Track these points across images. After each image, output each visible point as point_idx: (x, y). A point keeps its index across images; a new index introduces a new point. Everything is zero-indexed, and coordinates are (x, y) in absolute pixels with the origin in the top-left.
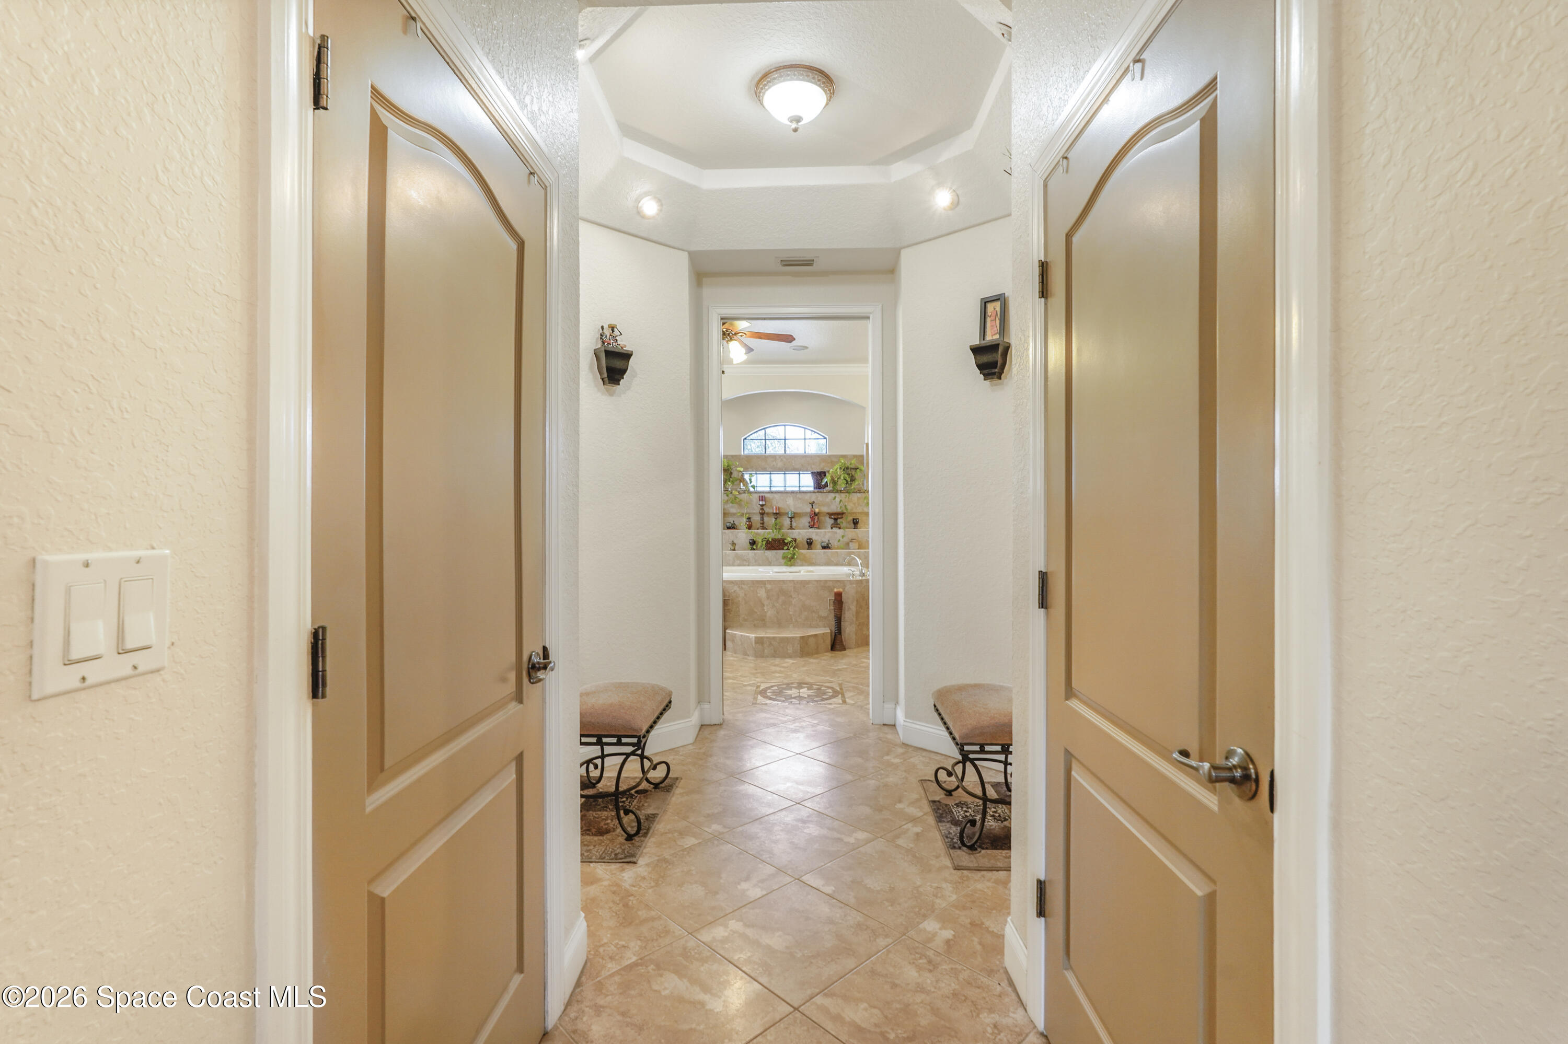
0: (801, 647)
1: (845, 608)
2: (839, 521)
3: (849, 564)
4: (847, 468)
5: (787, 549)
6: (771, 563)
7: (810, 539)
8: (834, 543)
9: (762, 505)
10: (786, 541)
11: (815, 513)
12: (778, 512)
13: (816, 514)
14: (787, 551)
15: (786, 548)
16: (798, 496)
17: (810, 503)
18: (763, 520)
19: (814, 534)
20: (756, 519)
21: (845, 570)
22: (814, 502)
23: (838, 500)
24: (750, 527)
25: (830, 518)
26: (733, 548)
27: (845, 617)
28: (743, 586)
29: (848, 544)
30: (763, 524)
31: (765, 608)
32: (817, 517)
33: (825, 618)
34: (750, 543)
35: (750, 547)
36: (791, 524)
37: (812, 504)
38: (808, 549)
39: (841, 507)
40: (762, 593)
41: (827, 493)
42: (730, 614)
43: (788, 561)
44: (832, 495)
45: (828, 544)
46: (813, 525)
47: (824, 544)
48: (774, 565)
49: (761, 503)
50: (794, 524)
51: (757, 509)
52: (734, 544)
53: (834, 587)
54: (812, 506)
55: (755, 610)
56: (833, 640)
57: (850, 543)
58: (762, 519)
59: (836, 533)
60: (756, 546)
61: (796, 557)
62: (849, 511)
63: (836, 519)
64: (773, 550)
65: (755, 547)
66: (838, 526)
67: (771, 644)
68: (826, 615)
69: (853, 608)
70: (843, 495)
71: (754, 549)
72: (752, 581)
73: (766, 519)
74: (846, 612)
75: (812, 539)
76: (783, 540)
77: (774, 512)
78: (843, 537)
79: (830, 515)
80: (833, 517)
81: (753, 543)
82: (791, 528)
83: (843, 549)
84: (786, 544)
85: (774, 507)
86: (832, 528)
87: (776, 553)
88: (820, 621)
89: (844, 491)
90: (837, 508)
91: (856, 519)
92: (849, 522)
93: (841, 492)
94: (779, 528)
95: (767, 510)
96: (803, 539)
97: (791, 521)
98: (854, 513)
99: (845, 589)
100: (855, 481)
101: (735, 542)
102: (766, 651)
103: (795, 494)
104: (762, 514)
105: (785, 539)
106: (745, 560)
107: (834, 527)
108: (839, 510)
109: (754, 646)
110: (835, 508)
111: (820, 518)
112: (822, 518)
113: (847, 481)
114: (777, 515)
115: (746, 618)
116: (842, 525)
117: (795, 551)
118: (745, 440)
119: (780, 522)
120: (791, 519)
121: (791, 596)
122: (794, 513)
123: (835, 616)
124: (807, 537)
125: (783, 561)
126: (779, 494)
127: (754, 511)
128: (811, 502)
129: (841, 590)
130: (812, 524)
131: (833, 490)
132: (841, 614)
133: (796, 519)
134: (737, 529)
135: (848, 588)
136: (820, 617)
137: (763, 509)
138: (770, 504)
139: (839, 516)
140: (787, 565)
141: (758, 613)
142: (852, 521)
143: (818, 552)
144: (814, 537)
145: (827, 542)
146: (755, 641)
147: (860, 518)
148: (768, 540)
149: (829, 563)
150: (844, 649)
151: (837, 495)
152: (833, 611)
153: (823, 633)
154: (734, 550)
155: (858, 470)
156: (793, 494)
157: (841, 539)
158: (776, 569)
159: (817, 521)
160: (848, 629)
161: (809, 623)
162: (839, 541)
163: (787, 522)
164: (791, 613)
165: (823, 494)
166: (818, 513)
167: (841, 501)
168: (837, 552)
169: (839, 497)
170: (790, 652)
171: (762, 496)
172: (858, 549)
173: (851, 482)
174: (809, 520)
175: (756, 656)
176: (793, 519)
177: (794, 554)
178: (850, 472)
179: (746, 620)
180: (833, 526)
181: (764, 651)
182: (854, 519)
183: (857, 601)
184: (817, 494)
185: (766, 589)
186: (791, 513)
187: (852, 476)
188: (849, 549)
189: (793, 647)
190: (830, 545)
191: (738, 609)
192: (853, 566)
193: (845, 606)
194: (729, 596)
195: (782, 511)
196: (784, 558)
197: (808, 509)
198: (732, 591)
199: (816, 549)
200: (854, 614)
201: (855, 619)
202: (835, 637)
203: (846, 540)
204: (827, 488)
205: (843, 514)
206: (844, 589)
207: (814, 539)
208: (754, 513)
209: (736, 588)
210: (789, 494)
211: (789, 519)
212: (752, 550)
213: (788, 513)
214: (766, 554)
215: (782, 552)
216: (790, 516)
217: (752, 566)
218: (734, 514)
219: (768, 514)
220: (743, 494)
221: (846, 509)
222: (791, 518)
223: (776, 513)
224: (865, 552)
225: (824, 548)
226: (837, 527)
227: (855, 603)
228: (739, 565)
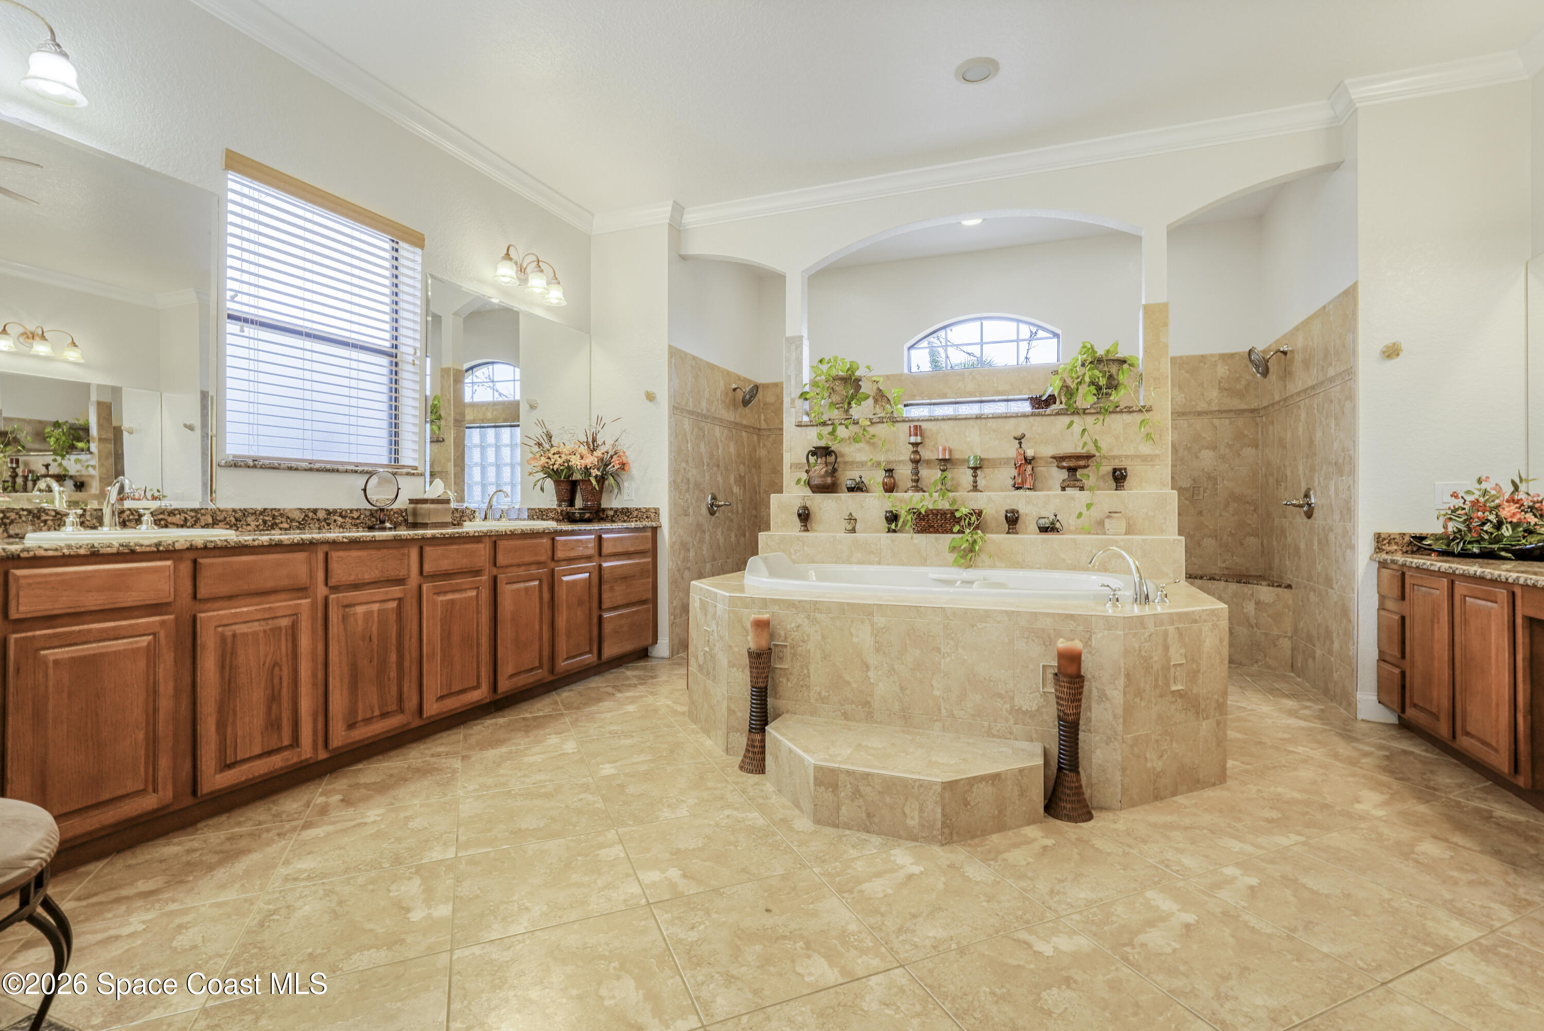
0: (944, 815)
1: (1090, 691)
2: (1079, 473)
3: (1104, 568)
4: (1100, 361)
5: (959, 532)
6: (926, 560)
7: (1013, 511)
8: (1067, 520)
9: (916, 445)
10: (958, 515)
11: (1026, 459)
12: (947, 457)
13: (1028, 461)
14: (960, 535)
15: (956, 528)
16: (989, 425)
17: (1015, 438)
18: (917, 474)
19: (1022, 502)
20: (904, 473)
21: (1093, 581)
22: (1023, 436)
23: (1077, 428)
24: (890, 488)
25: (1058, 467)
26: (850, 527)
27: (1089, 720)
28: (817, 615)
29: (1101, 523)
30: (917, 481)
31: (871, 674)
32: (1030, 467)
33: (1031, 715)
34: (887, 518)
35: (884, 524)
36: (975, 482)
37: (1020, 439)
38: (1008, 533)
39: (1085, 444)
40: (863, 636)
41: (1052, 417)
42: (788, 680)
43: (961, 557)
44: (1066, 420)
45: (1052, 523)
46: (1023, 483)
47: (1044, 522)
48: (931, 565)
49: (913, 439)
50: (981, 482)
51: (906, 453)
52: (851, 519)
53: (1059, 635)
54: (1020, 443)
55: (847, 677)
56: (1052, 783)
57: (1107, 521)
58: (916, 472)
59: (1073, 499)
60: (896, 526)
61: (977, 548)
62: (1103, 452)
63: (1072, 470)
64: (931, 532)
65: (893, 526)
66: (1078, 484)
67: (858, 791)
68: (1035, 707)
69: (1116, 695)
70: (1090, 420)
71: (894, 531)
72: (841, 604)
73: (924, 472)
74: (1094, 705)
75: (1018, 512)
76: (952, 513)
77: (940, 457)
78: (1089, 506)
79: (1059, 459)
80: (1065, 464)
81: (892, 517)
82: (975, 488)
83: (1089, 533)
84: (958, 521)
85: (940, 448)
86: (1063, 489)
87: (936, 539)
88: (1015, 724)
89: (1093, 411)
90: (1076, 446)
91: (1120, 470)
92: (1103, 477)
93: (1084, 413)
94: (946, 487)
95: (926, 454)
96: (997, 511)
97: (975, 476)
98: (1114, 457)
99: (1090, 639)
100: (1120, 387)
101: (855, 515)
102: (844, 809)
103: (983, 421)
104: (916, 462)
105: (957, 510)
106: (872, 553)
107: (1068, 486)
108: (1079, 450)
109: (812, 788)
110: (1072, 445)
111: (1037, 470)
112: (1041, 469)
113: (1099, 388)
114: (946, 463)
115: (824, 693)
116: (1086, 483)
117: (975, 536)
118: (913, 352)
119: (952, 479)
120: (975, 472)
121: (938, 650)
122: (981, 460)
123: (1060, 718)
124: (1008, 508)
125: (952, 557)
126: (951, 422)
127: (902, 458)
128: (1018, 434)
129: (1077, 645)
130: (1020, 481)
131: (1067, 410)
132: (1078, 714)
133: (987, 471)
134: (867, 491)
135: (1100, 638)
136: (1016, 712)
137: (916, 452)
138: (932, 443)
139: (1082, 463)
140: (960, 566)
141: (855, 686)
142: (1111, 474)
143: (1029, 537)
144: (1023, 509)
145: (1052, 517)
146: (816, 778)
147: (1129, 468)
148: (920, 513)
149: (1052, 565)
150: (1088, 817)
151: (1076, 418)
152: (1053, 700)
153: (1021, 771)
154: (853, 530)
155: (1125, 366)
156: (978, 421)
157: (1085, 512)
158: (934, 573)
159: (1032, 475)
160: (1098, 751)
161: (986, 724)
162: (1080, 515)
163: (964, 476)
164: (937, 693)
165: (1045, 418)
166: (1034, 458)
167: (1084, 430)
168: (1074, 539)
169: (1079, 423)
170: (913, 822)
171: (916, 427)
172: (1126, 534)
173: (1109, 391)
174: (1014, 472)
175: (818, 821)
176: (979, 472)
177: (975, 541)
178: (1106, 369)
179: (823, 700)
180: (1065, 484)
181: (838, 809)
182: (1115, 470)
183: (1127, 676)
184: (1031, 419)
185: (872, 626)
186: (975, 457)
187: (1111, 377)
188: (1105, 534)
189: (921, 810)
190: (1058, 525)
191: (806, 671)
192: (1115, 572)
193: (1091, 688)
194: (786, 638)
195: (957, 456)
196: (953, 549)
197: (1011, 451)
198: (793, 625)
199: (1026, 533)
200: (1120, 711)
201: (1120, 728)
202: (1058, 777)
203: (1096, 513)
204: (1053, 407)
205: (1089, 457)
206: (1087, 642)
207: (1020, 512)
208: (900, 462)
209: (801, 619)
210: (971, 422)
211: (971, 471)
212: (889, 531)
213: (968, 461)
214: (916, 541)
215: (950, 536)
216: (972, 464)
217: (888, 564)
218: (863, 464)
219: (928, 462)
220: (880, 425)
221: (1097, 448)
222: (975, 469)
223: (945, 460)
224: (1143, 540)
225: (1044, 530)
226: (1074, 486)
227: (1121, 682)
228: (861, 562)
